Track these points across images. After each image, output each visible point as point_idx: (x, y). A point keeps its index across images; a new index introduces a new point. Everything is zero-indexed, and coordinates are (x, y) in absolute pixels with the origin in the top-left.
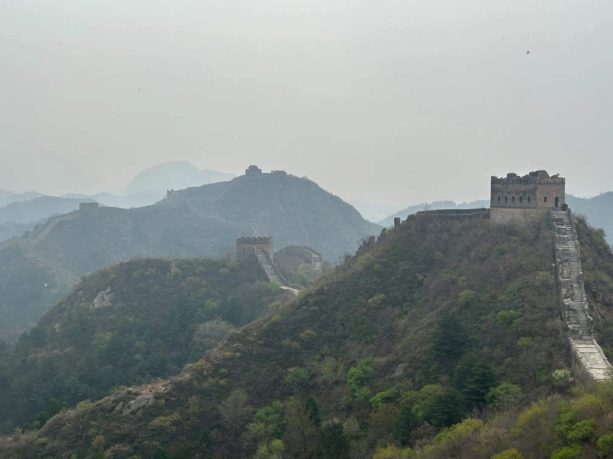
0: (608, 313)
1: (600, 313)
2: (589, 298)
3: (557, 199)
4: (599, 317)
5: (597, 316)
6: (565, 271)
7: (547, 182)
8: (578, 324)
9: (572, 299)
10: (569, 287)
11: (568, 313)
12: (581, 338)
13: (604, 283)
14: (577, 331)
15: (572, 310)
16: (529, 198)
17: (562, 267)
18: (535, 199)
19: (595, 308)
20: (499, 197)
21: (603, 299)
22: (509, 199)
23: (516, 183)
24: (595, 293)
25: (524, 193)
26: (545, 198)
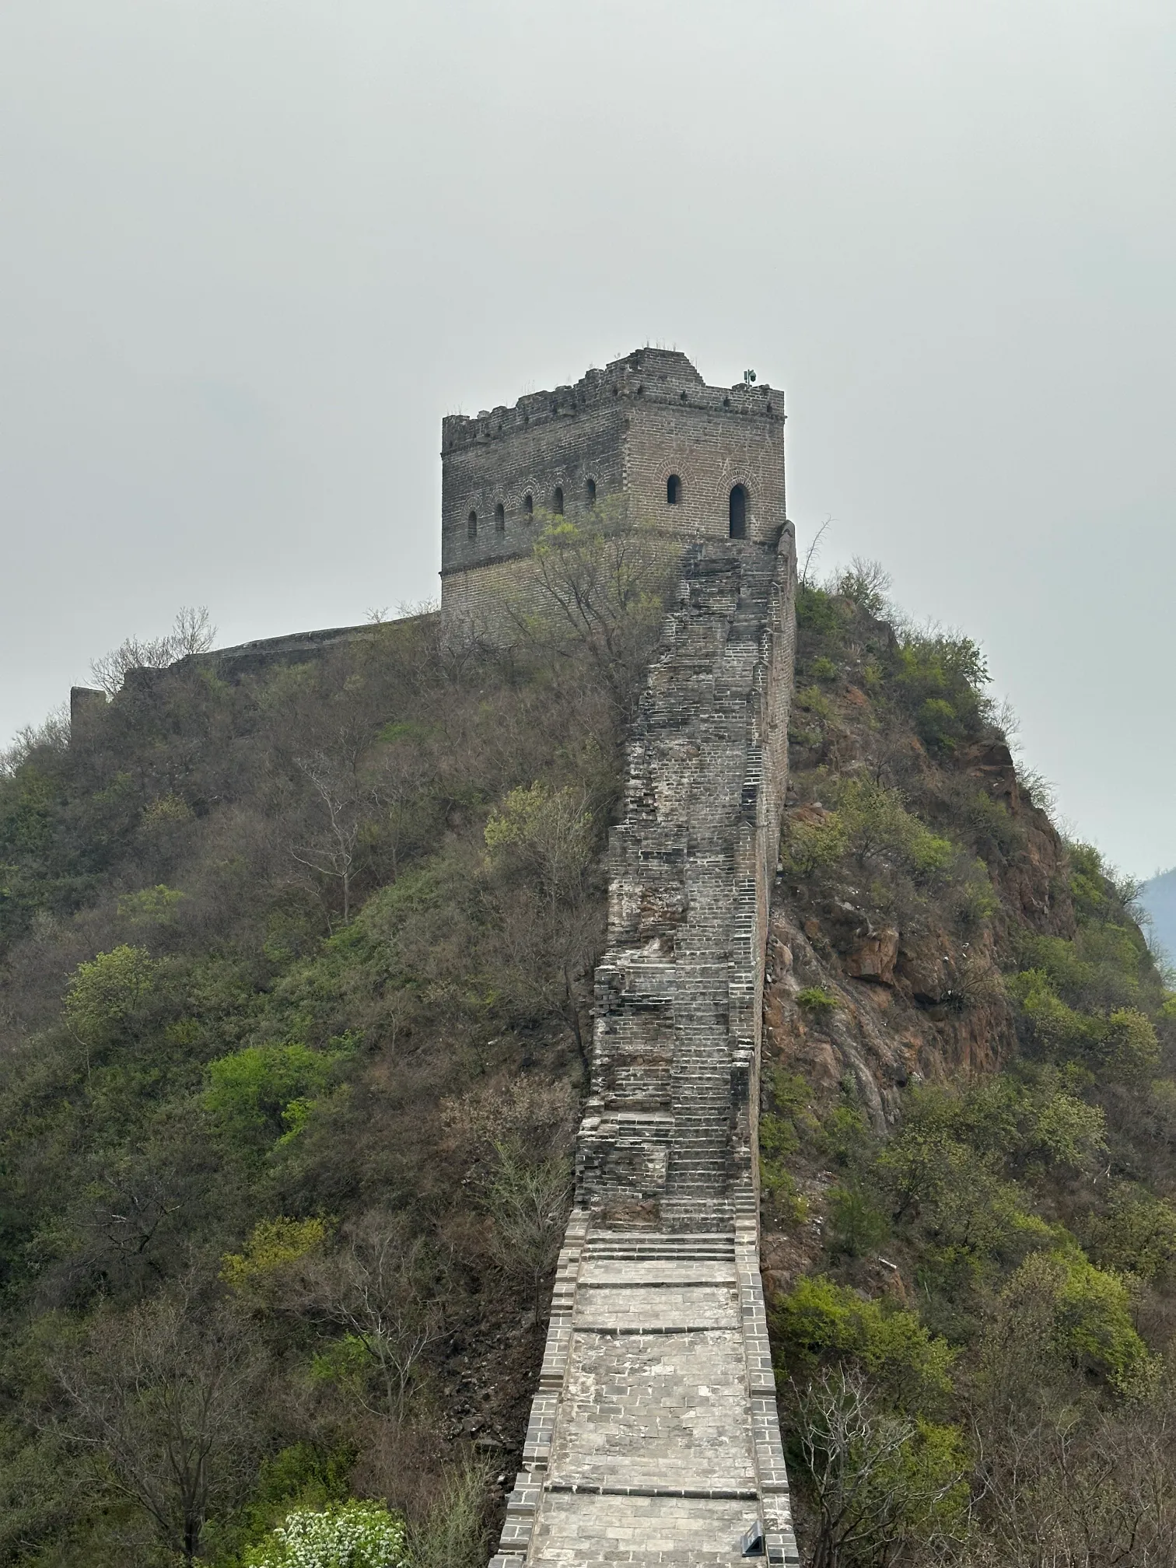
0: (936, 1056)
1: (871, 1052)
2: (810, 951)
3: (738, 496)
4: (866, 1075)
5: (846, 1064)
6: (662, 787)
7: (683, 396)
8: (665, 1106)
9: (669, 947)
10: (654, 864)
11: (611, 1031)
12: (653, 1215)
13: (923, 876)
14: (634, 1158)
15: (639, 1010)
16: (591, 484)
17: (645, 759)
18: (616, 482)
19: (841, 1017)
20: (473, 516)
21: (901, 967)
22: (512, 513)
23: (538, 422)
24: (849, 922)
25: (570, 461)
26: (673, 483)
